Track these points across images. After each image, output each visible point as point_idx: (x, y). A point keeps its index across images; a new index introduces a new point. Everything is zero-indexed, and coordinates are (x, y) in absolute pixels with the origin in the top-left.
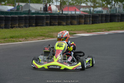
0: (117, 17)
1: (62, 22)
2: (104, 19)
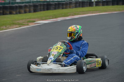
0: (52, 6)
1: (12, 11)
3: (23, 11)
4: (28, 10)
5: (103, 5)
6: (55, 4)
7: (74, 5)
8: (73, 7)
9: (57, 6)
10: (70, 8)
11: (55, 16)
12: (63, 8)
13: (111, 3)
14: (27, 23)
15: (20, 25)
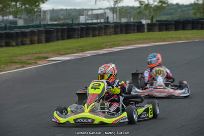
0: (76, 32)
1: (11, 41)
3: (27, 40)
4: (36, 38)
5: (160, 30)
6: (82, 28)
7: (112, 30)
8: (110, 33)
9: (85, 32)
10: (106, 34)
11: (82, 48)
12: (94, 36)
13: (174, 27)
14: (34, 61)
15: (24, 63)
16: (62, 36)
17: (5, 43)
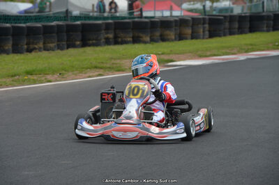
0: (265, 22)
1: (141, 35)
2: (236, 25)
3: (171, 34)
4: (189, 31)
16: (239, 28)
17: (133, 37)
